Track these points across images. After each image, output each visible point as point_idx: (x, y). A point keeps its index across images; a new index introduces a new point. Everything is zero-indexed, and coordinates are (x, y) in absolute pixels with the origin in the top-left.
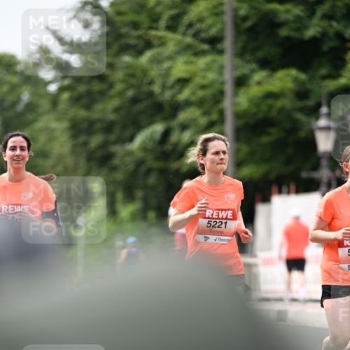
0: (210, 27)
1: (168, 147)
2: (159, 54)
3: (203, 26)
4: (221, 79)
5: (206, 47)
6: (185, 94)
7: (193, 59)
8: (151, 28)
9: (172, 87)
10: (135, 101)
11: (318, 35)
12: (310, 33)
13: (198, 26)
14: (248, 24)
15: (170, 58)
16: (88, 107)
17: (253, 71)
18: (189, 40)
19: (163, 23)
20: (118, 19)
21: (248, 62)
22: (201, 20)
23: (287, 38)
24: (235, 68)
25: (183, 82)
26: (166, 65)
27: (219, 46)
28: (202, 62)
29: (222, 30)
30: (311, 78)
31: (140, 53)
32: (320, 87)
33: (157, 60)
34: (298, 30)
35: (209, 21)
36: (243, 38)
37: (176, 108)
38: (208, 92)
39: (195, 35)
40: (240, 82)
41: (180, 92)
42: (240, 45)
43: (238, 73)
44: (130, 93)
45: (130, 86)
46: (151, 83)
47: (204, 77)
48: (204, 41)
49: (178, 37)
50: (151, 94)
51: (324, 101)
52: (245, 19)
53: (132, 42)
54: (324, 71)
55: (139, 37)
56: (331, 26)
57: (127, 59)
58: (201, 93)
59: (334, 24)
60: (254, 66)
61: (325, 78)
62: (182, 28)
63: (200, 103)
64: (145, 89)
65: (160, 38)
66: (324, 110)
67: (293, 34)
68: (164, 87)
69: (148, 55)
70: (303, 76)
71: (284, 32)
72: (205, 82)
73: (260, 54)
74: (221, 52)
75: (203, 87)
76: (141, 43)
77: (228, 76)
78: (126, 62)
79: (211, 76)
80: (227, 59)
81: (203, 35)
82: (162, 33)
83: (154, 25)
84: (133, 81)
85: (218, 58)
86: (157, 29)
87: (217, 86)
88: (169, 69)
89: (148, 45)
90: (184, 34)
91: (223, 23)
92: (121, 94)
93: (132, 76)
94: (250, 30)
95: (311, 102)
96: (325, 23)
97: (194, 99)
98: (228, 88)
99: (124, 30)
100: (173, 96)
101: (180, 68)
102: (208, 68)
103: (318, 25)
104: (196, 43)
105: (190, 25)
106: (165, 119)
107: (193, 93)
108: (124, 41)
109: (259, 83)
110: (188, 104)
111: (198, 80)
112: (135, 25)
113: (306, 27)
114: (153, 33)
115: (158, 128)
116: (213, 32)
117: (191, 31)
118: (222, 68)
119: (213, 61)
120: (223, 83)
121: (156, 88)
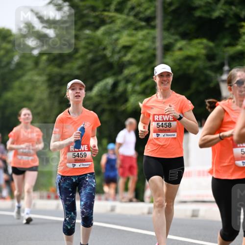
0: (146, 9)
1: (117, 94)
2: (110, 28)
3: (141, 9)
4: (154, 46)
5: (143, 24)
6: (128, 57)
7: (134, 32)
8: (104, 10)
9: (119, 52)
10: (93, 61)
11: (222, 16)
12: (216, 14)
13: (138, 9)
14: (173, 8)
15: (117, 31)
16: (60, 66)
17: (176, 41)
18: (131, 19)
19: (113, 7)
20: (81, 4)
21: (173, 34)
22: (140, 5)
23: (200, 18)
24: (164, 38)
25: (127, 48)
26: (115, 36)
27: (153, 23)
28: (141, 34)
29: (155, 12)
30: (217, 46)
31: (97, 28)
32: (224, 52)
33: (108, 33)
34: (208, 12)
35: (145, 6)
36: (170, 18)
37: (122, 66)
38: (145, 55)
39: (136, 16)
40: (167, 48)
41: (125, 55)
42: (167, 22)
43: (166, 42)
44: (90, 56)
45: (90, 51)
46: (104, 49)
47: (142, 45)
48: (141, 20)
49: (124, 17)
50: (104, 57)
51: (226, 62)
52: (170, 4)
53: (91, 20)
54: (226, 41)
55: (97, 16)
56: (231, 9)
57: (87, 32)
58: (139, 56)
59: (233, 8)
60: (177, 37)
61: (226, 46)
62: (126, 11)
63: (139, 63)
64: (101, 53)
65: (111, 17)
66: (226, 68)
67: (204, 15)
68: (113, 52)
69: (102, 29)
70: (211, 44)
71: (198, 13)
72: (143, 48)
73: (181, 29)
74: (154, 27)
75: (141, 52)
76: (98, 21)
77: (158, 44)
78: (87, 34)
79: (147, 44)
80: (157, 32)
81: (141, 16)
82: (112, 14)
83: (107, 8)
84: (92, 47)
85: (152, 31)
86: (109, 11)
87: (151, 51)
88: (117, 40)
89: (103, 22)
90: (128, 15)
91: (155, 7)
92: (83, 56)
93: (91, 44)
94: (174, 12)
95: (217, 63)
96: (226, 7)
97: (134, 60)
98: (159, 53)
99: (85, 12)
100: (120, 58)
101: (125, 39)
102: (145, 38)
103: (221, 9)
104: (136, 21)
105: (133, 8)
106: (114, 74)
107: (134, 56)
108: (85, 19)
109: (181, 49)
110: (130, 63)
111: (138, 47)
112: (93, 9)
113: (213, 10)
114: (106, 13)
115: (110, 81)
116: (148, 13)
117: (133, 13)
118: (154, 38)
119: (148, 33)
120: (155, 49)
121: (108, 53)
